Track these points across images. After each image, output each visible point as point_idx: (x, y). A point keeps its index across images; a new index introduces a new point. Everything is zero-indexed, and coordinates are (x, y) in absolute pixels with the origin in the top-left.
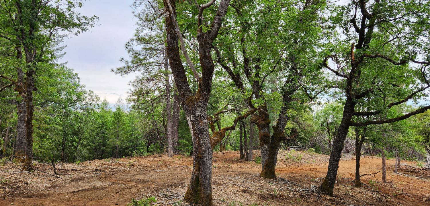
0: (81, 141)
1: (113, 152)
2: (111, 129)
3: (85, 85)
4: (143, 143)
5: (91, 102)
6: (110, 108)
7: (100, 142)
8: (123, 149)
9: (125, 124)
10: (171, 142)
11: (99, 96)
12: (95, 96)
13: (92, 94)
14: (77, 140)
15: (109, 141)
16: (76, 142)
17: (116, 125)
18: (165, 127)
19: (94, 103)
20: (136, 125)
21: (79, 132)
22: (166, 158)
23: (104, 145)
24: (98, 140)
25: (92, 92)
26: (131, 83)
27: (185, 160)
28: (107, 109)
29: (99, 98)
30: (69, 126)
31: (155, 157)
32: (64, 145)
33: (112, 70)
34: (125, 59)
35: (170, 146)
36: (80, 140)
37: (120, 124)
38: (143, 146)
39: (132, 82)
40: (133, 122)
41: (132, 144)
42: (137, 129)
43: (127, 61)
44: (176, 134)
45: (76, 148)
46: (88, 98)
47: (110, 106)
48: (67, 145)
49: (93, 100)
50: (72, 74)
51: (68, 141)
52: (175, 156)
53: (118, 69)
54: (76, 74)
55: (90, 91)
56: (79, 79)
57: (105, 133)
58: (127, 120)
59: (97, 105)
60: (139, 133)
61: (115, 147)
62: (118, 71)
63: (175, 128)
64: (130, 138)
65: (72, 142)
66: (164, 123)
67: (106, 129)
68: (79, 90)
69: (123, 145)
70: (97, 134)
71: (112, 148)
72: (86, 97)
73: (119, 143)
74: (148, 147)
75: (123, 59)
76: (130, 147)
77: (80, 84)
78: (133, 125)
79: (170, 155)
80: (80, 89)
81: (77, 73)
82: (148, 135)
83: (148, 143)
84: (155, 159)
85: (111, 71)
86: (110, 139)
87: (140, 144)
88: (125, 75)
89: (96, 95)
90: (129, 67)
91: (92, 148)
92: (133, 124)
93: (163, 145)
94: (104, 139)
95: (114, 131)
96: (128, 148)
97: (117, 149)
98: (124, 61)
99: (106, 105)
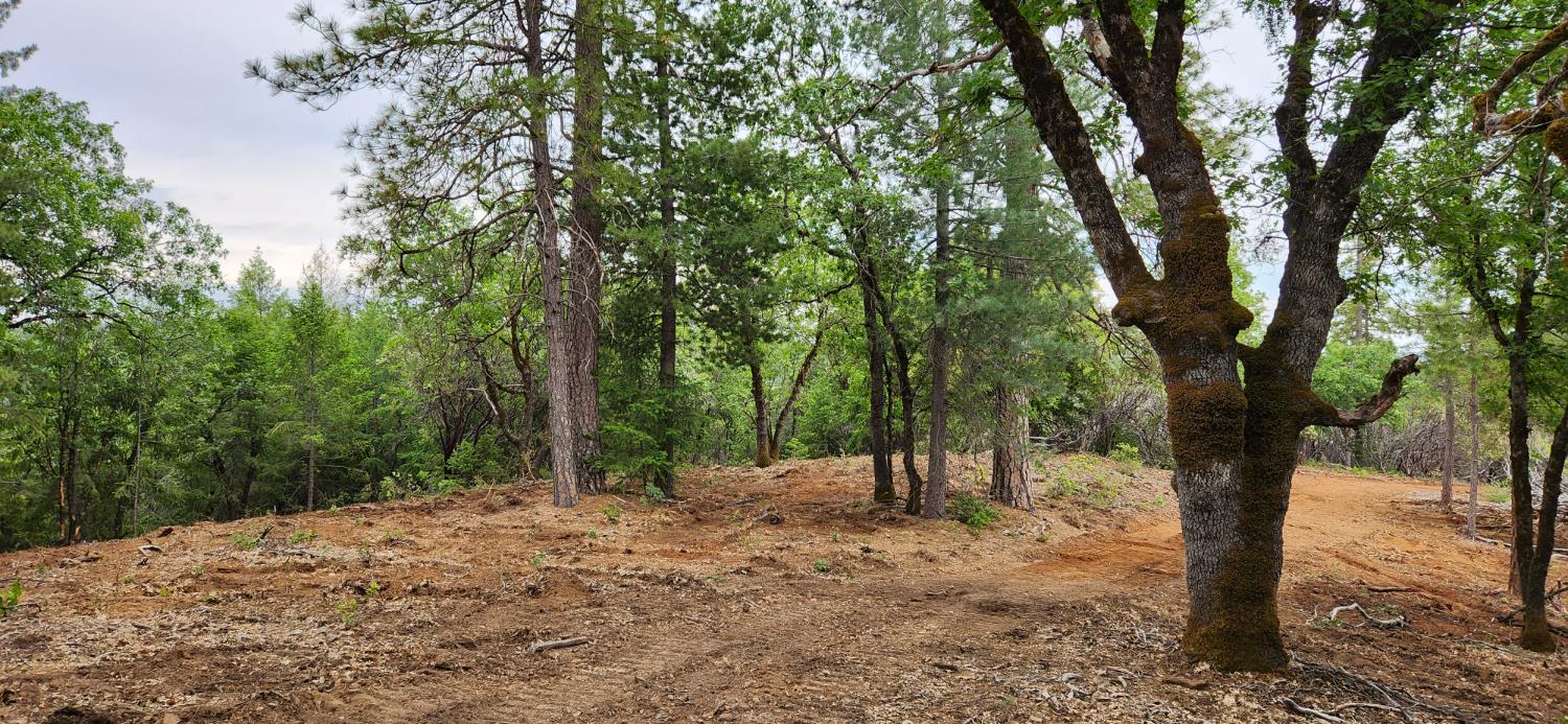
0: (152, 432)
1: (294, 475)
2: (279, 381)
3: (148, 179)
4: (425, 434)
5: (183, 257)
6: (279, 294)
7: (238, 436)
8: (338, 462)
9: (342, 355)
10: (568, 434)
11: (214, 232)
12: (197, 227)
13: (181, 222)
14: (130, 427)
15: (275, 430)
16: (126, 435)
17: (303, 361)
18: (521, 368)
19: (194, 261)
20: (393, 361)
21: (139, 393)
22: (546, 513)
23: (256, 448)
24: (228, 427)
25: (183, 211)
26: (356, 141)
27: (639, 521)
28: (267, 295)
29: (219, 241)
30: (90, 369)
31: (491, 509)
32: (72, 452)
33: (255, 71)
34: (323, 13)
35: (563, 456)
36: (145, 427)
37: (323, 355)
38: (427, 448)
39: (362, 130)
40: (378, 349)
41: (377, 439)
42: (395, 378)
43: (331, 27)
44: (588, 397)
45: (130, 462)
46: (166, 238)
47: (279, 284)
48: (85, 453)
49: (190, 251)
50: (83, 126)
51: (89, 431)
52: (589, 499)
53: (288, 65)
54: (104, 130)
55: (171, 206)
56: (116, 150)
57: (255, 396)
58: (350, 340)
59: (208, 273)
60: (407, 394)
61: (302, 455)
62: (290, 78)
63: (585, 368)
64: (365, 417)
65: (107, 436)
66: (516, 352)
67: (261, 378)
68: (122, 204)
69: (339, 447)
70: (223, 402)
71: (292, 457)
72: (154, 236)
73: (319, 439)
74: (448, 455)
75: (309, 12)
76: (368, 450)
77: (126, 173)
78: (379, 361)
79: (563, 496)
80: (130, 198)
81: (109, 123)
82: (445, 400)
83: (448, 439)
84: (491, 519)
85: (247, 75)
86: (280, 420)
87: (410, 440)
88: (321, 100)
89: (204, 223)
90: (342, 56)
91: (201, 462)
92: (376, 357)
93: (517, 444)
94: (252, 421)
95: (296, 386)
96: (358, 456)
97: (312, 463)
98: (316, 25)
99: (261, 281)
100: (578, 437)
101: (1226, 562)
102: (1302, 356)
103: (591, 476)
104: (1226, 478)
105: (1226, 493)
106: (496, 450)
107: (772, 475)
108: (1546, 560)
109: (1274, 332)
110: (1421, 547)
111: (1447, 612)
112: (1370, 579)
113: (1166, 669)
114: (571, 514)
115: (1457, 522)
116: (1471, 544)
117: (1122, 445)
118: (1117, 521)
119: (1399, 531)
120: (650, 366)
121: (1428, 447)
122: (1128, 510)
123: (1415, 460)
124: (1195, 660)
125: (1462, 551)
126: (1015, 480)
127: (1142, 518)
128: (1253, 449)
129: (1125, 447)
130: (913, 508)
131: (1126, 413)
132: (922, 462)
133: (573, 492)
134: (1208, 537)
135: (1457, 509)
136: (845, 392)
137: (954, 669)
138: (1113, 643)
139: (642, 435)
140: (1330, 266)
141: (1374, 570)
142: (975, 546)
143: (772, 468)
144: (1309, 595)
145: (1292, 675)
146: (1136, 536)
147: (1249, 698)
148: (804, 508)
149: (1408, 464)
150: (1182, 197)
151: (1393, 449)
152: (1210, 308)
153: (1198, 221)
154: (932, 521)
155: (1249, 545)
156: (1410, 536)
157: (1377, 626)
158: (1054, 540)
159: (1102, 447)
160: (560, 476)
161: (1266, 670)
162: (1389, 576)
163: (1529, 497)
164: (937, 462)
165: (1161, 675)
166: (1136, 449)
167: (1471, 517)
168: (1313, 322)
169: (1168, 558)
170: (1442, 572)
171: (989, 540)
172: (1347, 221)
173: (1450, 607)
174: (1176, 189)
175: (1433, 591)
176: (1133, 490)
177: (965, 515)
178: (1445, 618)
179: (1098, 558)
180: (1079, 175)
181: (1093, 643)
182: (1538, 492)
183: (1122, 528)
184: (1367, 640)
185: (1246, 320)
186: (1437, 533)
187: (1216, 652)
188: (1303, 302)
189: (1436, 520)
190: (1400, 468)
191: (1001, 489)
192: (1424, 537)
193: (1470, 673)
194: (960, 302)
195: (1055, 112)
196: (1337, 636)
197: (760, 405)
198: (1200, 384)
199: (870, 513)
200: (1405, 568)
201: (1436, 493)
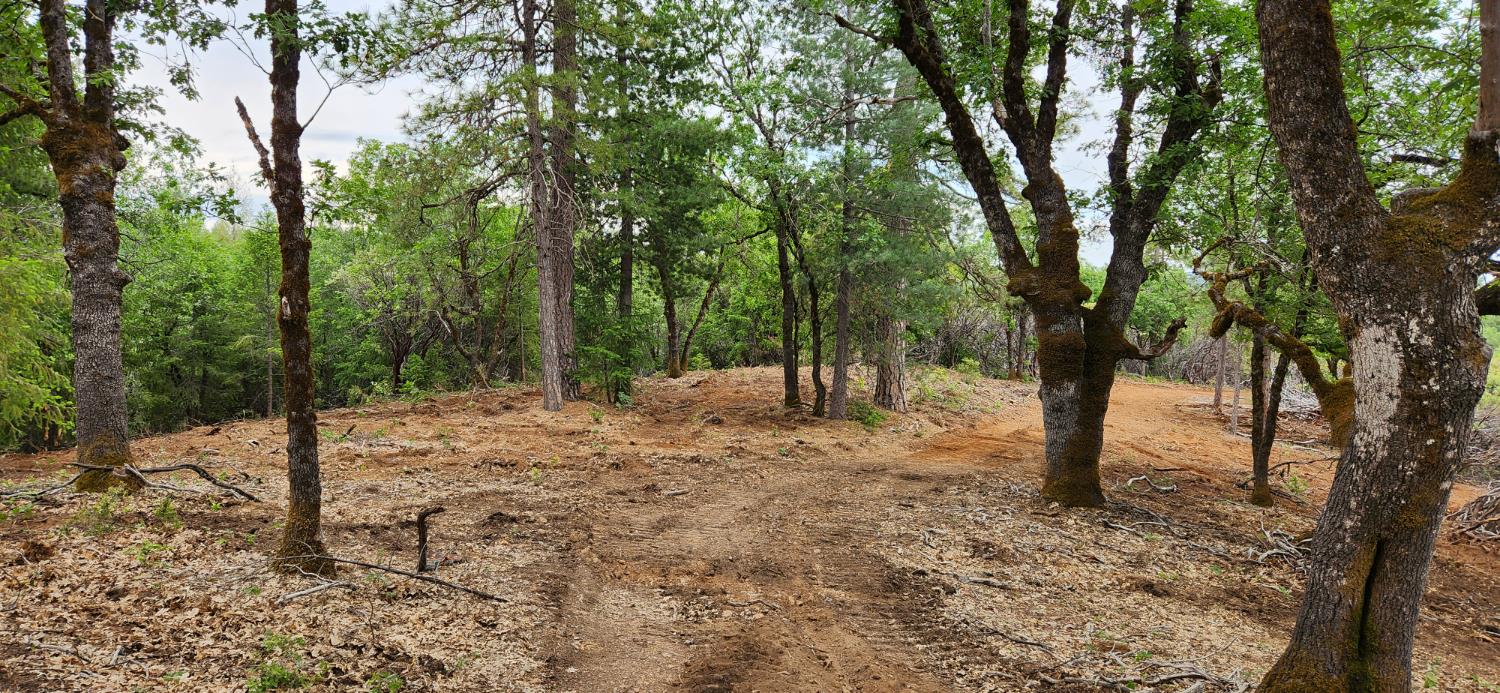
100: (562, 356)
101: (1070, 442)
102: (1119, 315)
103: (572, 386)
104: (1072, 391)
105: (1072, 400)
106: (441, 362)
107: (686, 385)
108: (1269, 444)
109: (1103, 301)
110: (1195, 440)
111: (1207, 484)
112: (1155, 462)
113: (1032, 507)
114: (561, 417)
115: (1223, 421)
116: (1233, 438)
117: (966, 359)
118: (967, 421)
119: (1179, 429)
120: (610, 300)
121: (1208, 358)
122: (975, 412)
123: (1198, 370)
124: (1049, 501)
125: (1225, 443)
126: (894, 389)
127: (986, 419)
128: (1087, 374)
129: (970, 361)
130: (818, 412)
131: (967, 330)
132: (827, 375)
133: (560, 399)
134: (1060, 427)
135: (1225, 410)
136: (726, 311)
137: (912, 506)
138: (999, 494)
139: (612, 355)
140: (1138, 259)
141: (1158, 457)
142: (873, 440)
143: (683, 379)
144: (1114, 471)
145: (1106, 509)
146: (984, 432)
147: (1082, 520)
148: (732, 412)
149: (1190, 374)
150: (1052, 217)
151: (1180, 360)
152: (1066, 287)
153: (1061, 233)
154: (837, 421)
155: (1084, 432)
156: (1187, 432)
157: (1158, 490)
158: (926, 436)
159: (949, 359)
160: (550, 387)
161: (1093, 506)
162: (1169, 460)
163: (1262, 403)
164: (840, 377)
165: (1030, 511)
166: (978, 363)
167: (1234, 417)
168: (1127, 295)
169: (1011, 448)
170: (1208, 459)
171: (880, 438)
172: (1148, 233)
173: (1209, 480)
174: (1049, 211)
175: (1200, 472)
176: (977, 397)
177: (861, 417)
178: (1205, 488)
179: (962, 448)
180: (989, 199)
181: (986, 494)
182: (1267, 400)
183: (973, 426)
184: (1151, 498)
185: (1087, 294)
186: (1209, 430)
187: (1062, 496)
188: (1121, 282)
189: (1208, 419)
190: (1185, 377)
191: (884, 395)
192: (1198, 433)
193: (1214, 515)
194: (867, 255)
195: (976, 161)
196: (1133, 496)
197: (672, 326)
198: (1058, 333)
199: (786, 415)
200: (1181, 455)
201: (1210, 399)
